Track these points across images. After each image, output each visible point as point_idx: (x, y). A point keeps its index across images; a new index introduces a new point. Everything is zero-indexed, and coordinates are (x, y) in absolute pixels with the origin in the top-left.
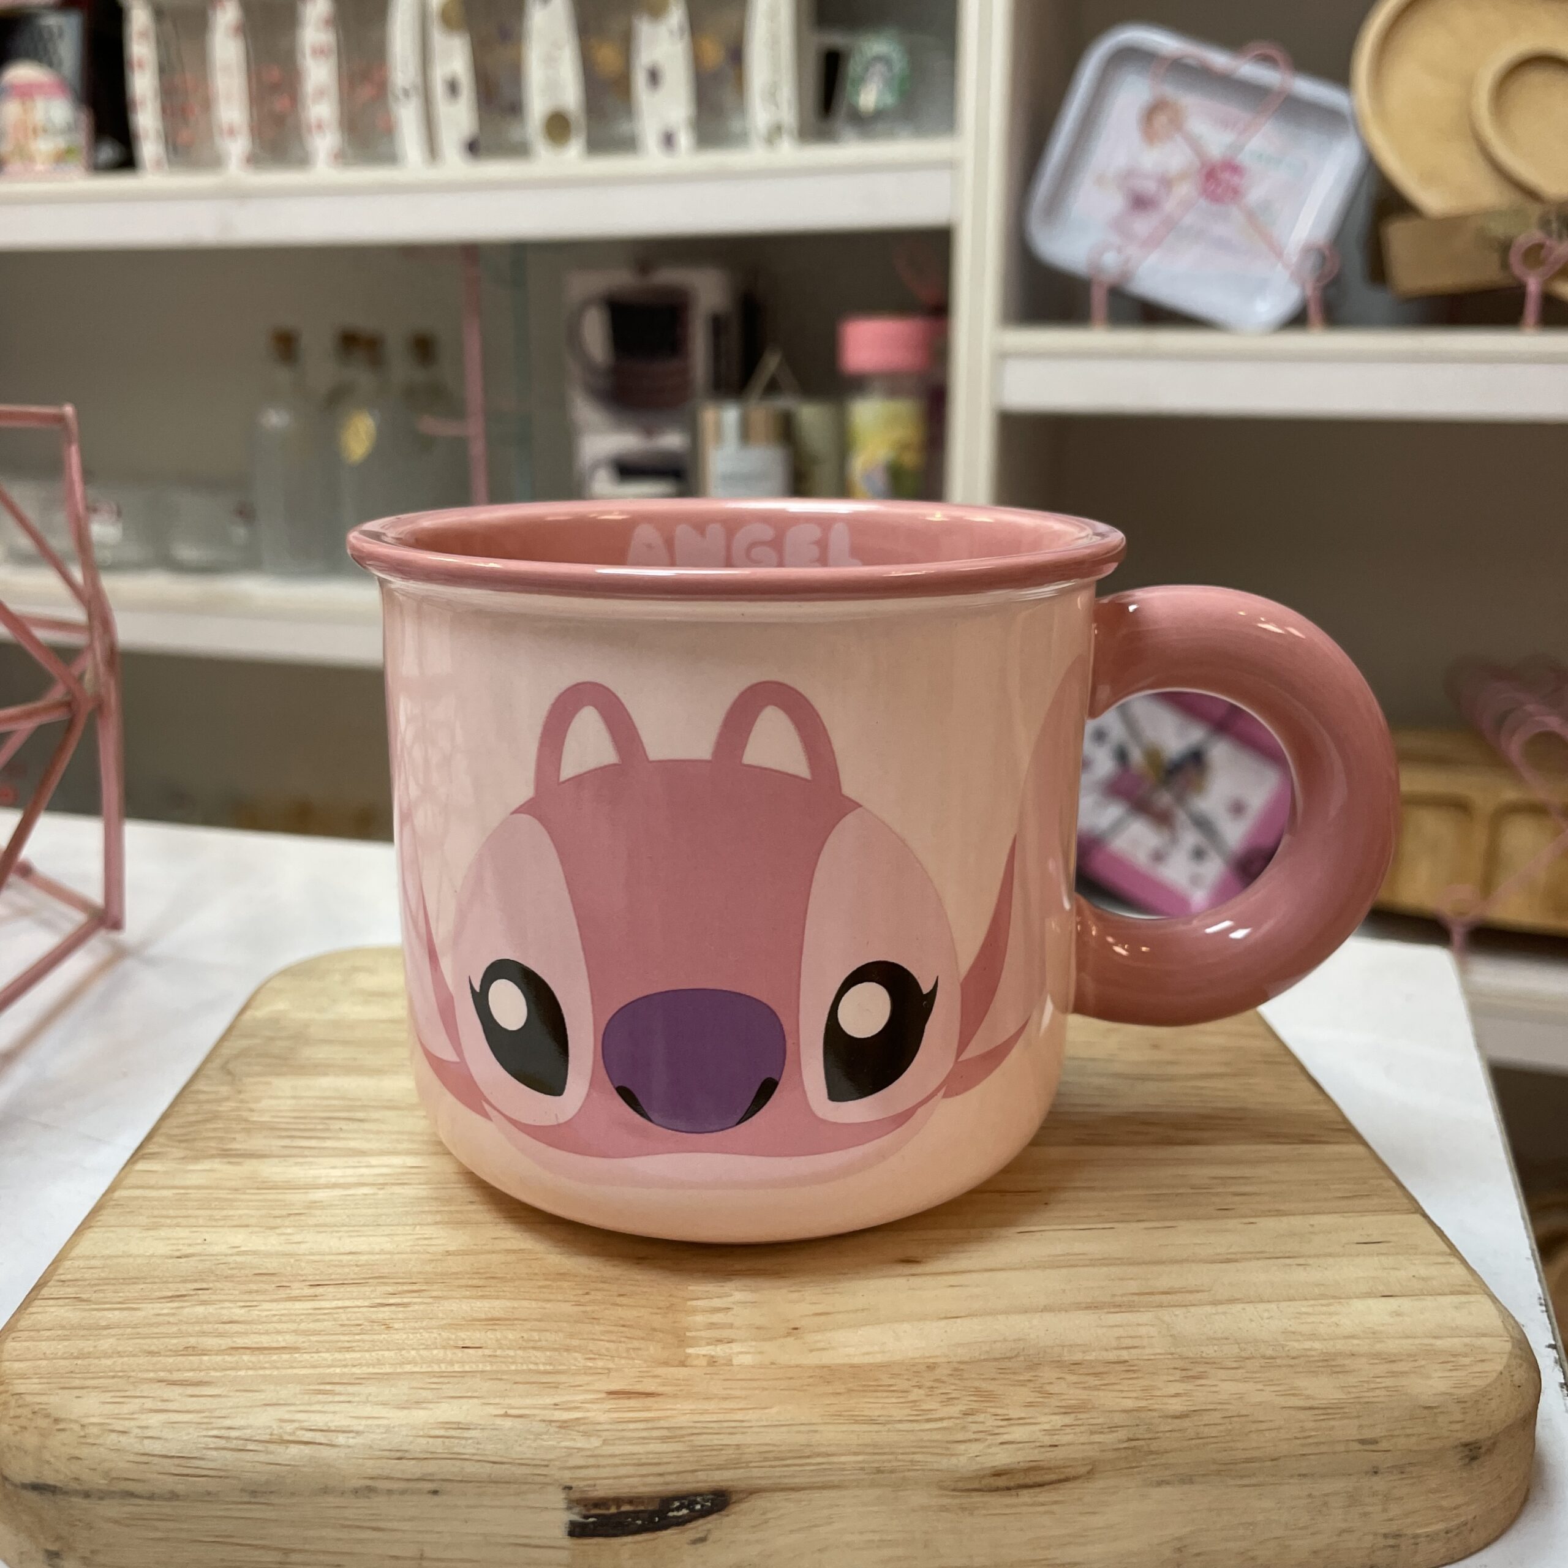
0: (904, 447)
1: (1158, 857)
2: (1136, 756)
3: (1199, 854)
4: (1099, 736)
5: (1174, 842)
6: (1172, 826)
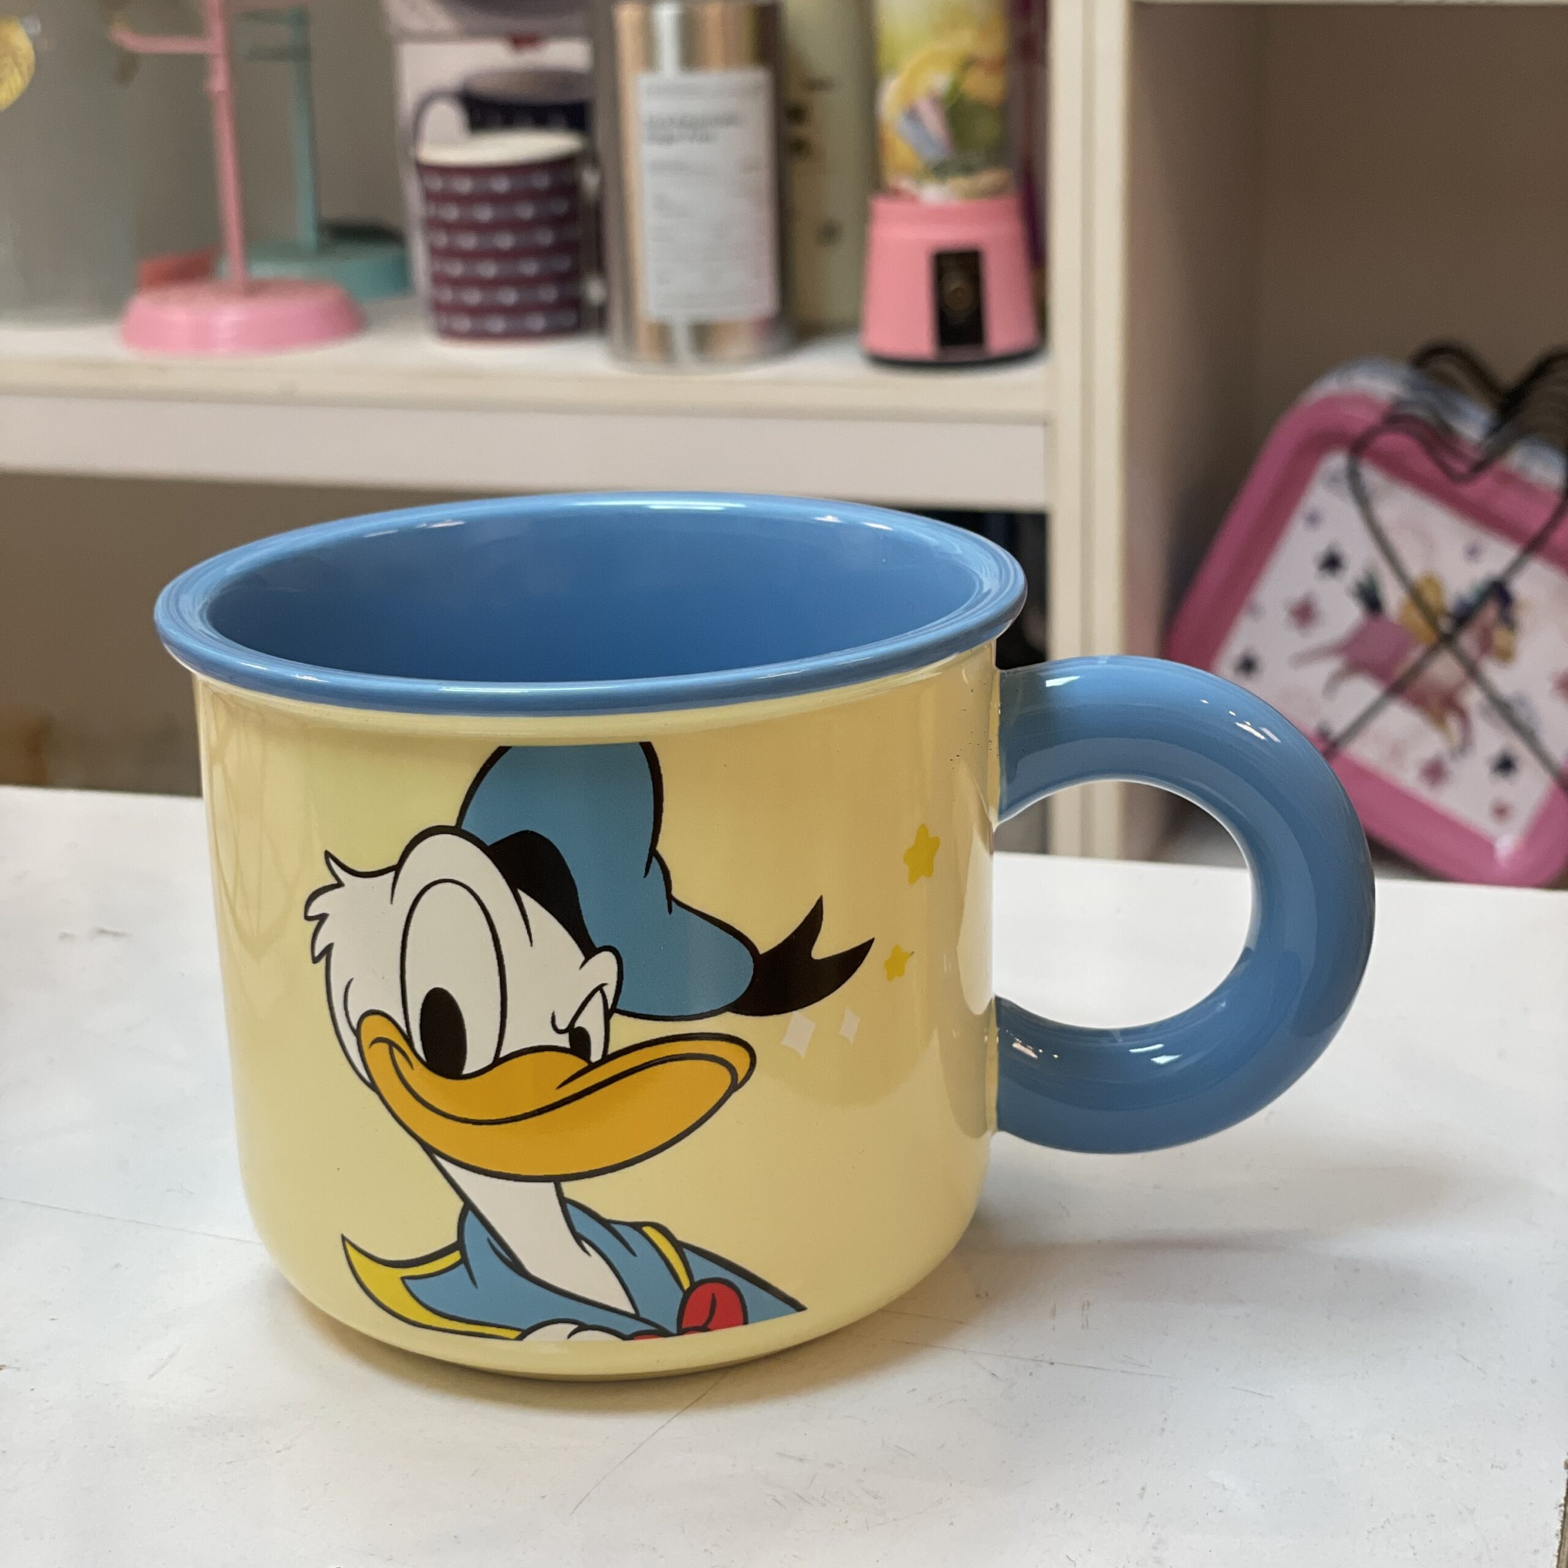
0: (968, 64)
1: (1435, 772)
2: (1393, 597)
3: (1505, 765)
4: (1332, 563)
5: (1465, 745)
6: (1462, 714)
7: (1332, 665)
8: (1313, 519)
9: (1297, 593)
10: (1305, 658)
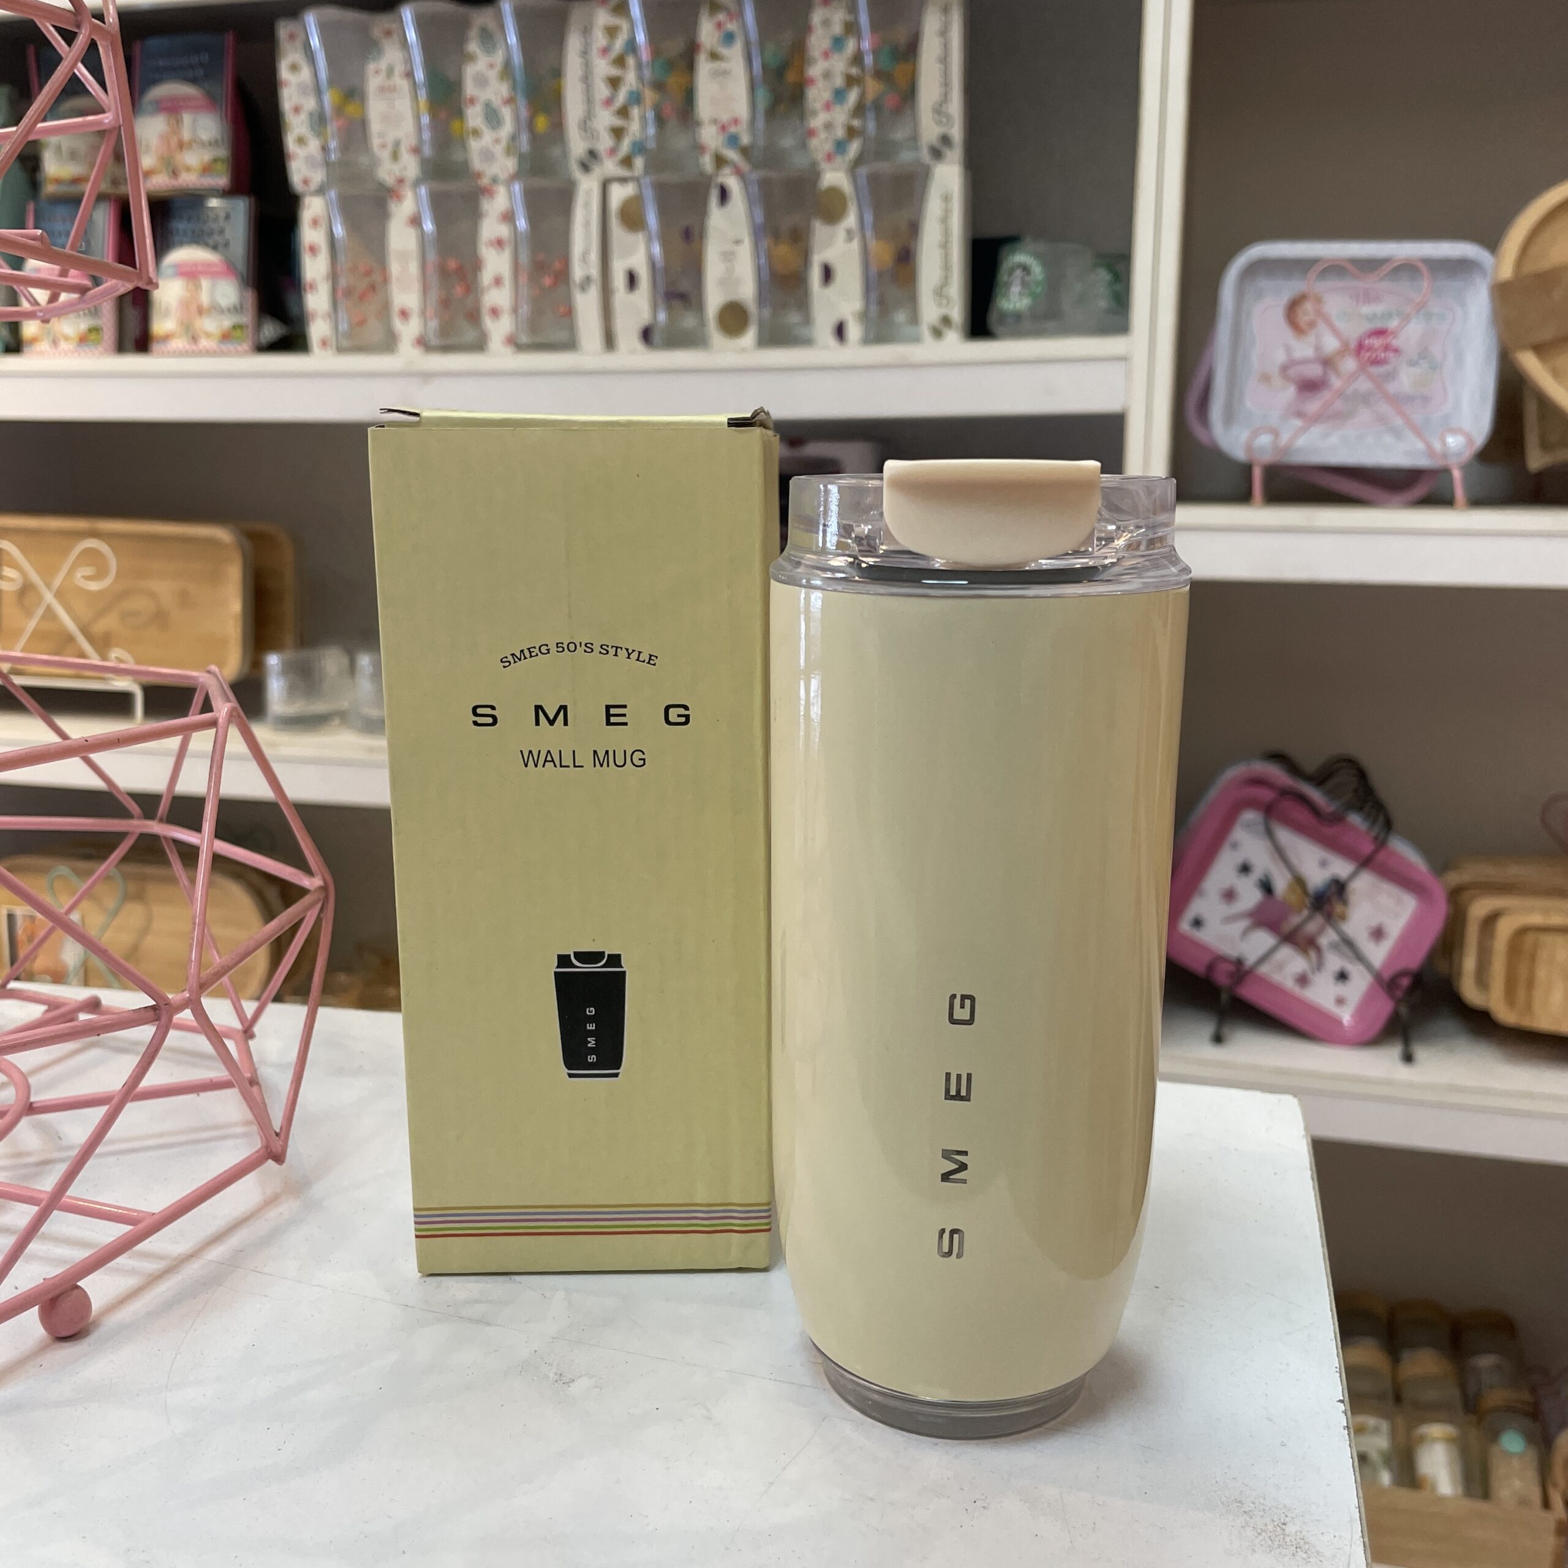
2: (1281, 885)
4: (1245, 869)
5: (1319, 966)
6: (1318, 950)
7: (1244, 924)
8: (1235, 846)
9: (1226, 884)
10: (1230, 919)
